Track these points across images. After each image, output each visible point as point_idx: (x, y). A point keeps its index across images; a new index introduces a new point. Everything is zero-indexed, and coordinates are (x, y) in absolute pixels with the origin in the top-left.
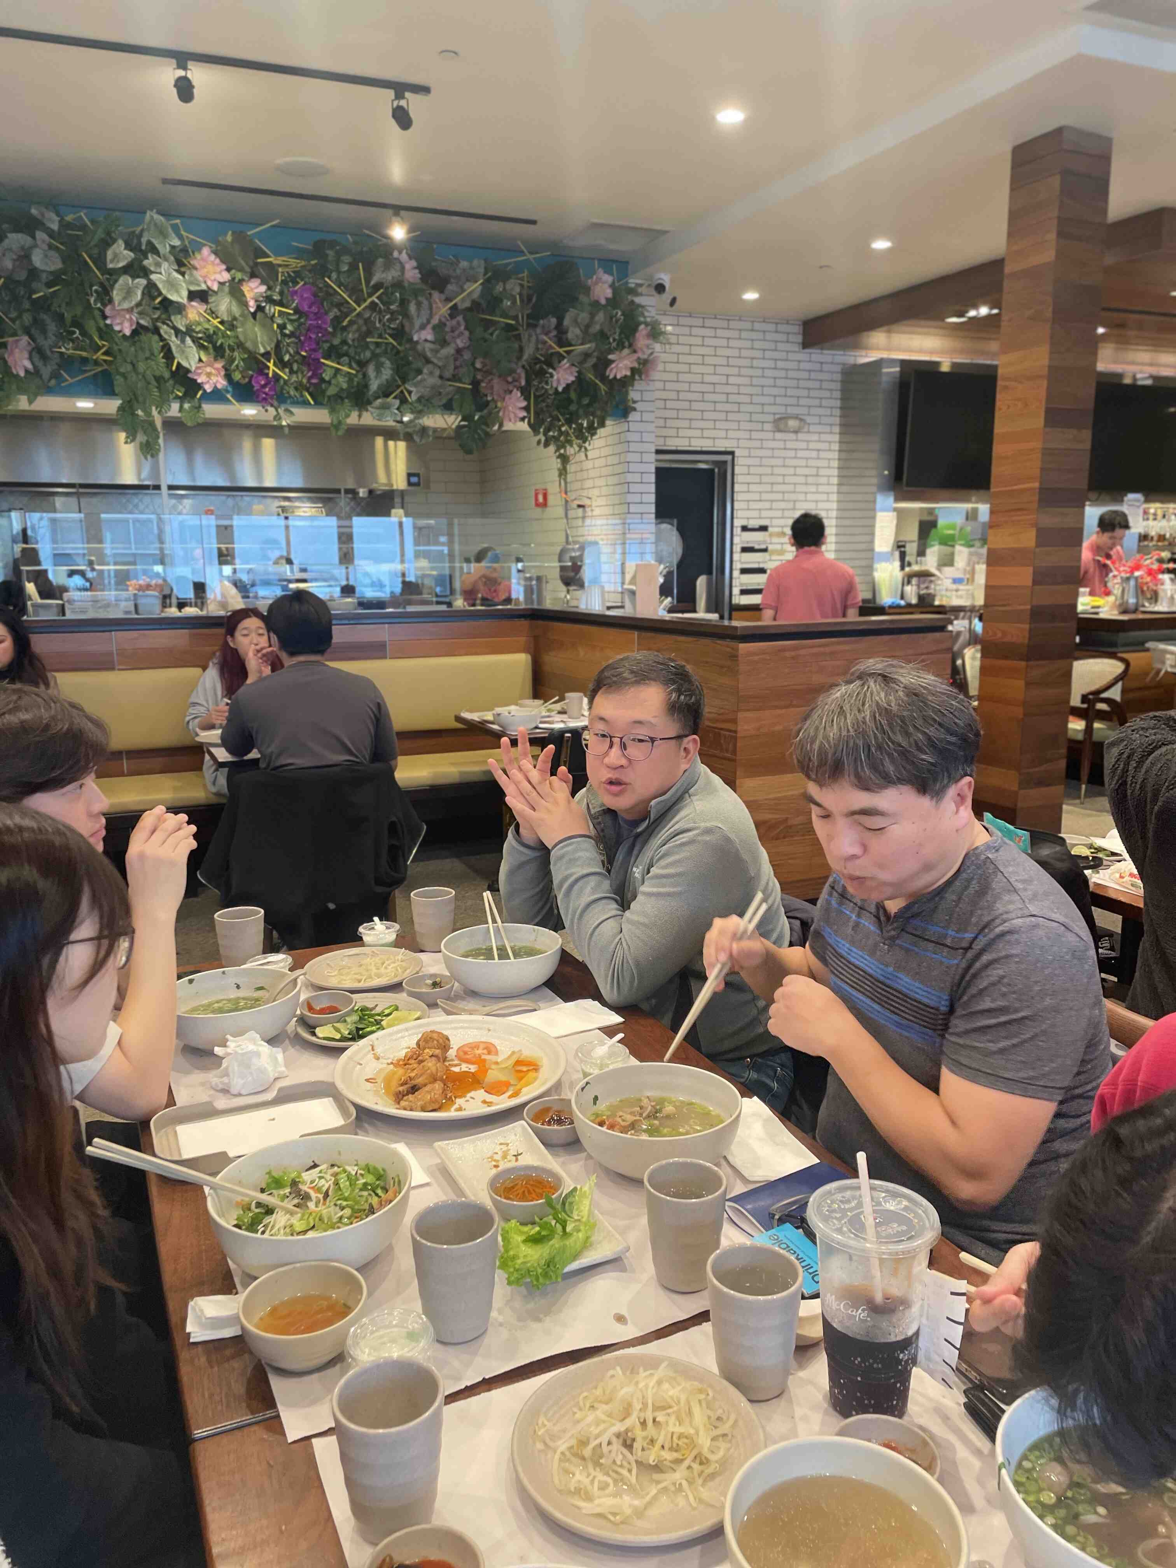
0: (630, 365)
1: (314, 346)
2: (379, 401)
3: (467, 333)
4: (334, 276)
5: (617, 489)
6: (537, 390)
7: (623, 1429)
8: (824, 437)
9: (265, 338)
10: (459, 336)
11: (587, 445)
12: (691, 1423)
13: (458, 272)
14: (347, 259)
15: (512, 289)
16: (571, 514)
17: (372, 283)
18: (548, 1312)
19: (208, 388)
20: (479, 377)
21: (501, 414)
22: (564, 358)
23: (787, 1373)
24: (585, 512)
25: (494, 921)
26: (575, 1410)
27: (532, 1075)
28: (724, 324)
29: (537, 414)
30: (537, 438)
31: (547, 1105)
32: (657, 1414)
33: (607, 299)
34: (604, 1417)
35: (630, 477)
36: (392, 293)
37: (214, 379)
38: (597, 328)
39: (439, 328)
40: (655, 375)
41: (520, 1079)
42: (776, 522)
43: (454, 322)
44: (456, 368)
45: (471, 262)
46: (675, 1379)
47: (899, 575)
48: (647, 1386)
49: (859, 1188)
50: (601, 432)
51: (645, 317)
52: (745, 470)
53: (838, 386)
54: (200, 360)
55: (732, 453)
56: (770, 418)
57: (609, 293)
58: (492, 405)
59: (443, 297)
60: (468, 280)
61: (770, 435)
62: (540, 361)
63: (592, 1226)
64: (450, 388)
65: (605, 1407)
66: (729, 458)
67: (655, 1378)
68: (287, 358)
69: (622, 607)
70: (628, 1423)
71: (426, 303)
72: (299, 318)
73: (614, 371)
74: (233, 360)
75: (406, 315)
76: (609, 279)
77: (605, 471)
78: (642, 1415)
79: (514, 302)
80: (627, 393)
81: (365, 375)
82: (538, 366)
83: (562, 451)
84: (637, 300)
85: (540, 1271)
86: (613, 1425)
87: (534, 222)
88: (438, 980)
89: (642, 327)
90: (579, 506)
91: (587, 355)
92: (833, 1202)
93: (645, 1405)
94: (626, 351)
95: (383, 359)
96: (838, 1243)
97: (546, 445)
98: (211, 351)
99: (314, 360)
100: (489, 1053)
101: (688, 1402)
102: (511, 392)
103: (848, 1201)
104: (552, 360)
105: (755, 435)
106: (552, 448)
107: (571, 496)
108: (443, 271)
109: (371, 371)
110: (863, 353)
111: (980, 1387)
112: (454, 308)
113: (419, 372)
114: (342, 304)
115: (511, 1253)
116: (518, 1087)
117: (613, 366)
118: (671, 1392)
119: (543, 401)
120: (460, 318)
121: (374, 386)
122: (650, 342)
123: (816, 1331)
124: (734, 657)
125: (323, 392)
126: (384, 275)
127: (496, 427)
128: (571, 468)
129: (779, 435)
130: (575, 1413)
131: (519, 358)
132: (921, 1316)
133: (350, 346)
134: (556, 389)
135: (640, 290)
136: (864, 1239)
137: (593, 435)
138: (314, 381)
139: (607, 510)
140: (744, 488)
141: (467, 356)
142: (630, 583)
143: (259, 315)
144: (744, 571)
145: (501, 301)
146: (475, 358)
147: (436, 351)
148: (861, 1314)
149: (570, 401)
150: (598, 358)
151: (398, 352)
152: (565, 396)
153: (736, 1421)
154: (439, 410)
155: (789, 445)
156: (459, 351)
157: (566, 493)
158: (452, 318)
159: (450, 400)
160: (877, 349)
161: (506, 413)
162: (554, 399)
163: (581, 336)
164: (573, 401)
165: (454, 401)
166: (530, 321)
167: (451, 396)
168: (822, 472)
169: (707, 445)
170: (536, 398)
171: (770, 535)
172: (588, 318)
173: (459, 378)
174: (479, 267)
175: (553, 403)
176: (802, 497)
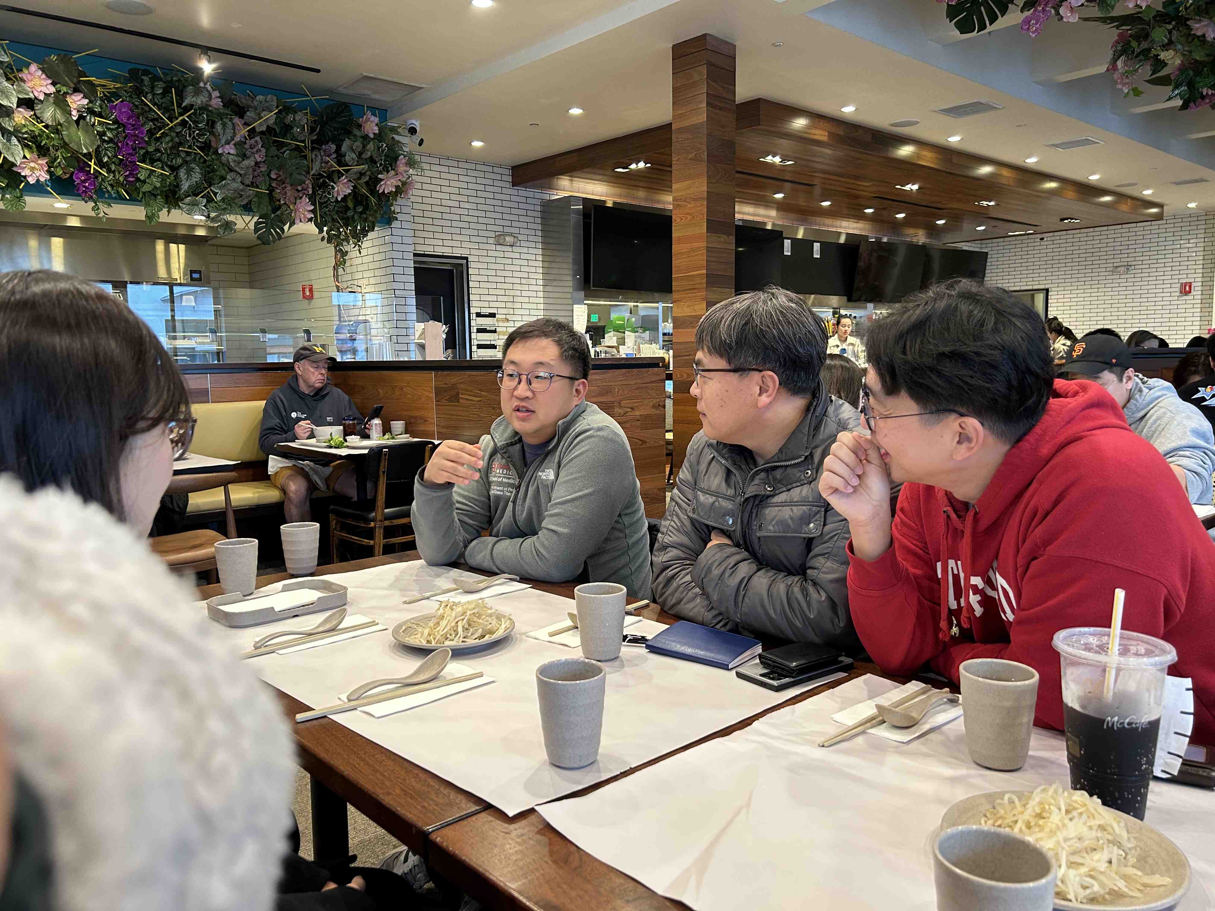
0: (395, 183)
1: (131, 151)
2: (189, 198)
3: (264, 150)
4: (150, 96)
5: (383, 279)
6: (320, 198)
8: (531, 251)
9: (88, 141)
10: (257, 152)
11: (360, 243)
13: (256, 103)
14: (160, 84)
17: (184, 104)
19: (32, 180)
20: (274, 185)
21: (293, 215)
22: (343, 175)
28: (456, 164)
29: (321, 216)
30: (321, 236)
33: (374, 134)
35: (394, 270)
36: (200, 115)
37: (37, 173)
38: (369, 154)
39: (240, 145)
40: (409, 196)
42: (501, 311)
43: (253, 141)
44: (254, 177)
45: (265, 97)
50: (371, 235)
51: (403, 151)
52: (476, 271)
53: (539, 214)
54: (25, 157)
55: (466, 258)
56: (493, 234)
57: (376, 130)
58: (284, 208)
59: (243, 121)
60: (263, 110)
61: (493, 247)
62: (323, 176)
64: (250, 192)
66: (464, 262)
68: (105, 159)
71: (229, 123)
72: (118, 128)
73: (383, 187)
74: (56, 159)
75: (212, 133)
76: (377, 120)
77: (371, 266)
79: (302, 130)
80: (391, 206)
81: (176, 177)
82: (321, 180)
83: (341, 247)
84: (397, 137)
87: (318, 71)
89: (402, 156)
91: (361, 174)
94: (392, 173)
95: (193, 165)
98: (35, 150)
99: (130, 162)
102: (302, 197)
104: (333, 176)
105: (482, 246)
106: (333, 244)
108: (243, 102)
109: (182, 173)
110: (555, 192)
112: (252, 131)
113: (223, 178)
114: (156, 120)
117: (382, 183)
119: (326, 207)
120: (258, 138)
121: (185, 186)
122: (408, 168)
125: (137, 189)
126: (194, 99)
129: (499, 248)
131: (307, 173)
133: (163, 154)
134: (337, 198)
135: (399, 130)
137: (365, 236)
138: (131, 179)
140: (476, 285)
141: (264, 168)
143: (81, 122)
144: (480, 346)
145: (292, 128)
146: (271, 170)
147: (239, 163)
149: (347, 208)
150: (370, 177)
151: (205, 161)
152: (343, 203)
154: (238, 210)
155: (507, 255)
156: (257, 164)
158: (250, 139)
159: (250, 202)
160: (564, 190)
161: (298, 213)
162: (335, 206)
163: (357, 159)
164: (350, 209)
165: (252, 203)
166: (315, 145)
167: (250, 198)
168: (532, 276)
169: (447, 251)
170: (321, 204)
171: (497, 320)
172: (361, 147)
173: (257, 185)
174: (272, 101)
175: (334, 209)
176: (518, 293)
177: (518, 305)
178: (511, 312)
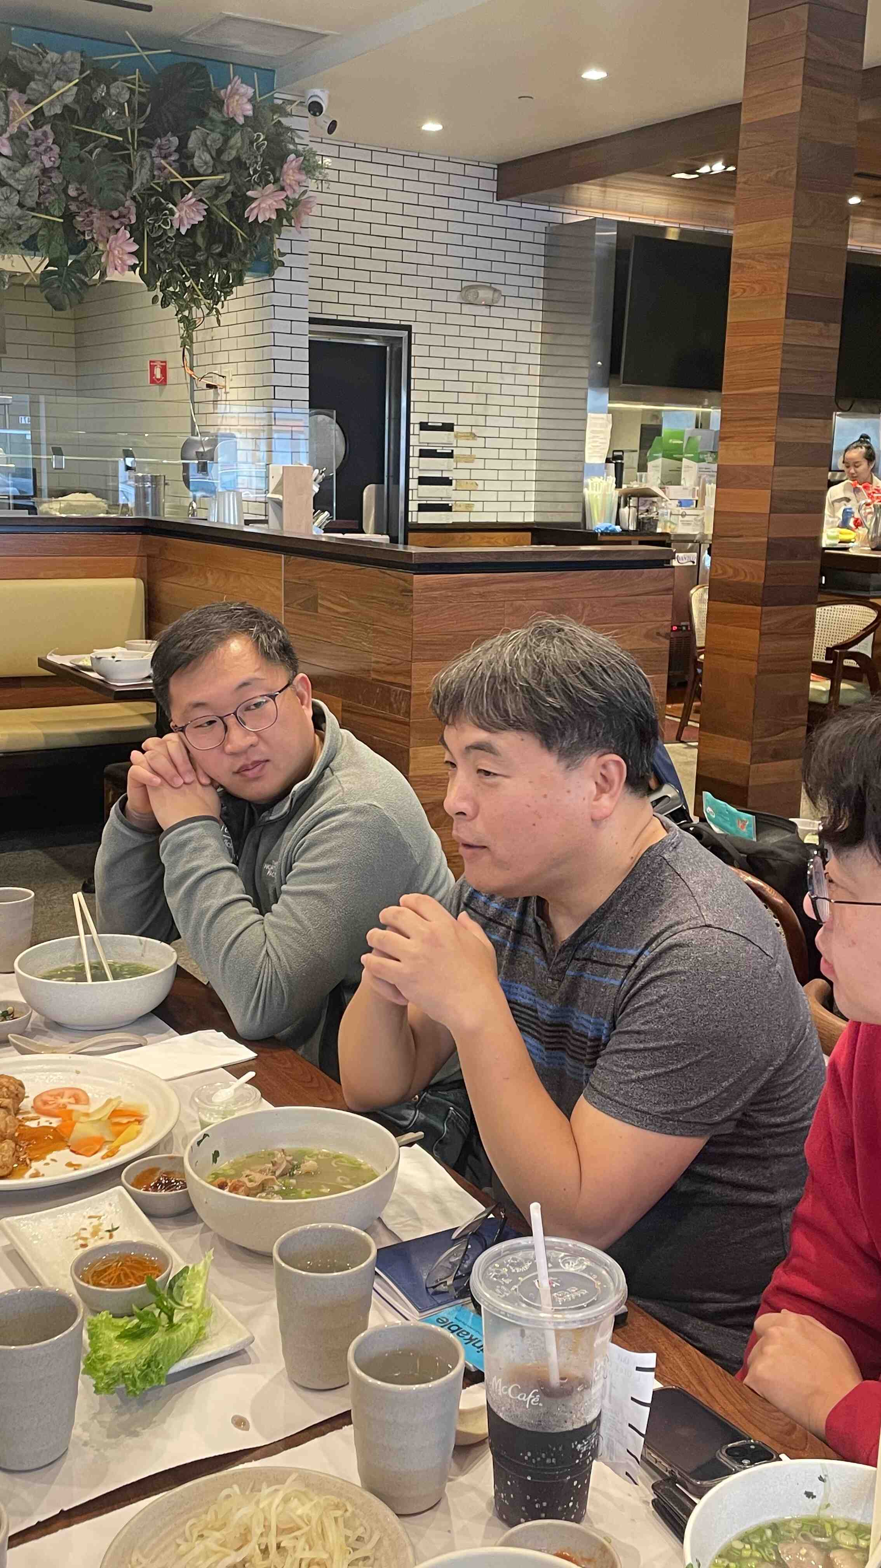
0: (276, 206)
3: (56, 149)
5: (258, 367)
6: (151, 230)
7: (239, 1560)
8: (523, 314)
10: (45, 151)
11: (219, 306)
12: (324, 1547)
13: (45, 65)
15: (119, 94)
16: (198, 396)
18: (147, 1423)
20: (73, 208)
21: (103, 260)
22: (190, 190)
23: (444, 1478)
24: (217, 394)
25: (87, 931)
26: (179, 1541)
27: (135, 1127)
28: (398, 160)
29: (152, 263)
30: (153, 294)
31: (153, 1166)
32: (280, 1539)
33: (246, 117)
34: (216, 1548)
35: (276, 353)
38: (234, 153)
39: (18, 138)
40: (307, 221)
41: (118, 1134)
42: (462, 420)
43: (39, 133)
44: (40, 195)
45: (62, 53)
46: (305, 1493)
47: (615, 493)
48: (270, 1504)
49: (532, 1247)
50: (238, 291)
51: (295, 144)
52: (424, 351)
53: (541, 250)
55: (408, 328)
56: (457, 286)
57: (249, 110)
58: (91, 247)
59: (25, 98)
60: (58, 78)
61: (456, 308)
62: (155, 193)
63: (206, 1313)
64: (33, 221)
65: (217, 1535)
66: (405, 334)
67: (281, 1495)
69: (265, 522)
70: (245, 1552)
73: (255, 211)
76: (250, 91)
77: (243, 342)
78: (264, 1540)
79: (121, 112)
80: (272, 240)
82: (153, 199)
83: (186, 313)
84: (285, 121)
85: (137, 1373)
86: (228, 1555)
87: (149, 8)
88: (10, 1009)
89: (293, 156)
90: (209, 386)
91: (219, 189)
92: (502, 1266)
93: (267, 1527)
94: (271, 187)
96: (506, 1315)
97: (164, 304)
100: (77, 1101)
101: (320, 1518)
102: (118, 230)
103: (520, 1265)
104: (172, 193)
105: (437, 306)
106: (172, 308)
107: (198, 372)
108: (25, 64)
110: (573, 209)
111: (672, 1480)
112: (39, 113)
115: (101, 1353)
116: (116, 1144)
117: (253, 205)
118: (301, 1509)
119: (160, 245)
120: (47, 128)
122: (304, 177)
123: (481, 1427)
124: (407, 592)
127: (97, 276)
128: (197, 335)
129: (466, 309)
130: (179, 1545)
131: (129, 187)
132: (603, 1397)
134: (178, 230)
135: (289, 109)
136: (538, 1308)
137: (227, 294)
139: (248, 394)
140: (424, 373)
141: (57, 179)
142: (275, 492)
144: (423, 481)
145: (105, 109)
146: (68, 183)
147: (15, 171)
148: (531, 1399)
149: (196, 248)
150: (234, 195)
152: (189, 239)
153: (380, 1541)
154: (18, 249)
155: (480, 321)
156: (45, 171)
157: (192, 370)
158: (36, 128)
159: (33, 237)
160: (590, 206)
161: (111, 258)
162: (175, 243)
163: (211, 163)
164: (199, 249)
165: (39, 238)
166: (143, 138)
167: (34, 232)
168: (521, 358)
169: (376, 316)
170: (151, 241)
171: (456, 436)
172: (221, 140)
173: (46, 208)
174: (74, 62)
175: (173, 248)
176: (496, 389)
177: (494, 410)
178: (481, 421)
